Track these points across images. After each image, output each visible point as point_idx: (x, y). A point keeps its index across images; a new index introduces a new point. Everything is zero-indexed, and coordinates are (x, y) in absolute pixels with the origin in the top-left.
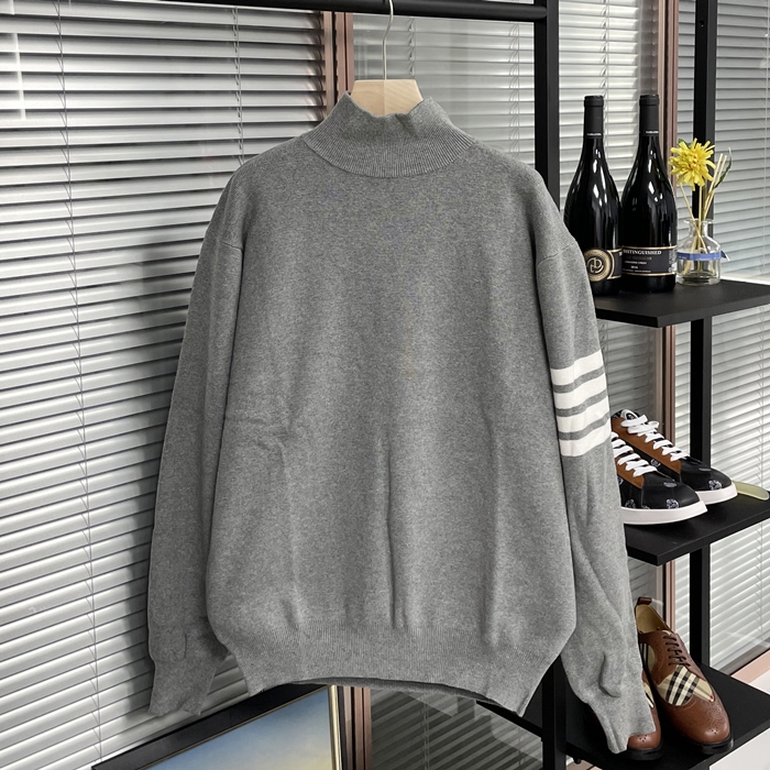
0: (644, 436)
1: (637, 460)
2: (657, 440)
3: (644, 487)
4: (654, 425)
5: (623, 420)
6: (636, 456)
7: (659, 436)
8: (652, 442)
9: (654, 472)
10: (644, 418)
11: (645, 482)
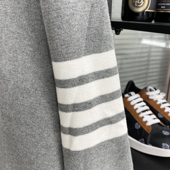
0: (157, 101)
1: (150, 115)
2: (163, 103)
3: (151, 133)
4: (163, 95)
5: (147, 91)
6: (150, 112)
7: (165, 101)
8: (160, 105)
9: (159, 123)
10: (158, 91)
11: (152, 130)
